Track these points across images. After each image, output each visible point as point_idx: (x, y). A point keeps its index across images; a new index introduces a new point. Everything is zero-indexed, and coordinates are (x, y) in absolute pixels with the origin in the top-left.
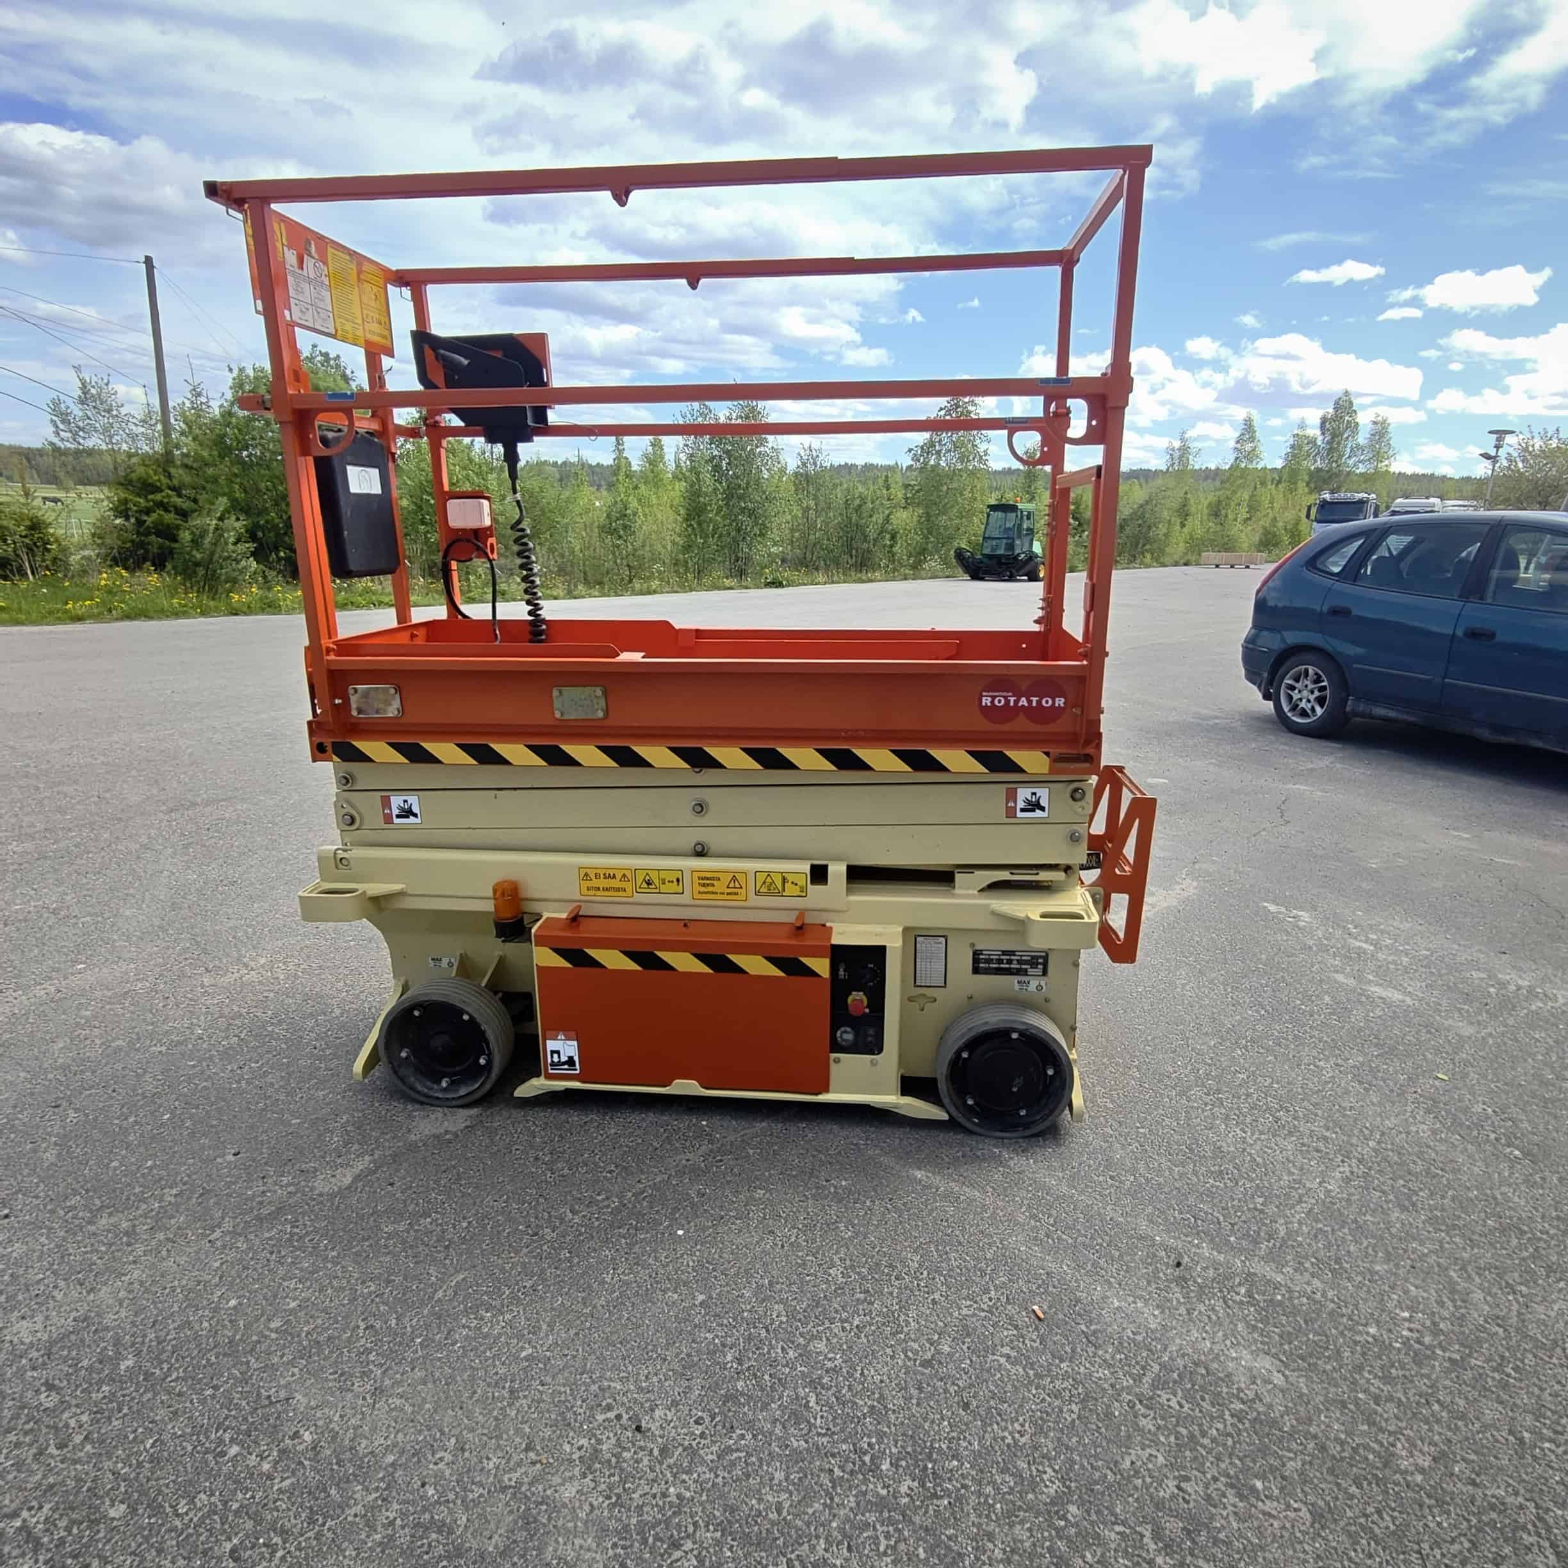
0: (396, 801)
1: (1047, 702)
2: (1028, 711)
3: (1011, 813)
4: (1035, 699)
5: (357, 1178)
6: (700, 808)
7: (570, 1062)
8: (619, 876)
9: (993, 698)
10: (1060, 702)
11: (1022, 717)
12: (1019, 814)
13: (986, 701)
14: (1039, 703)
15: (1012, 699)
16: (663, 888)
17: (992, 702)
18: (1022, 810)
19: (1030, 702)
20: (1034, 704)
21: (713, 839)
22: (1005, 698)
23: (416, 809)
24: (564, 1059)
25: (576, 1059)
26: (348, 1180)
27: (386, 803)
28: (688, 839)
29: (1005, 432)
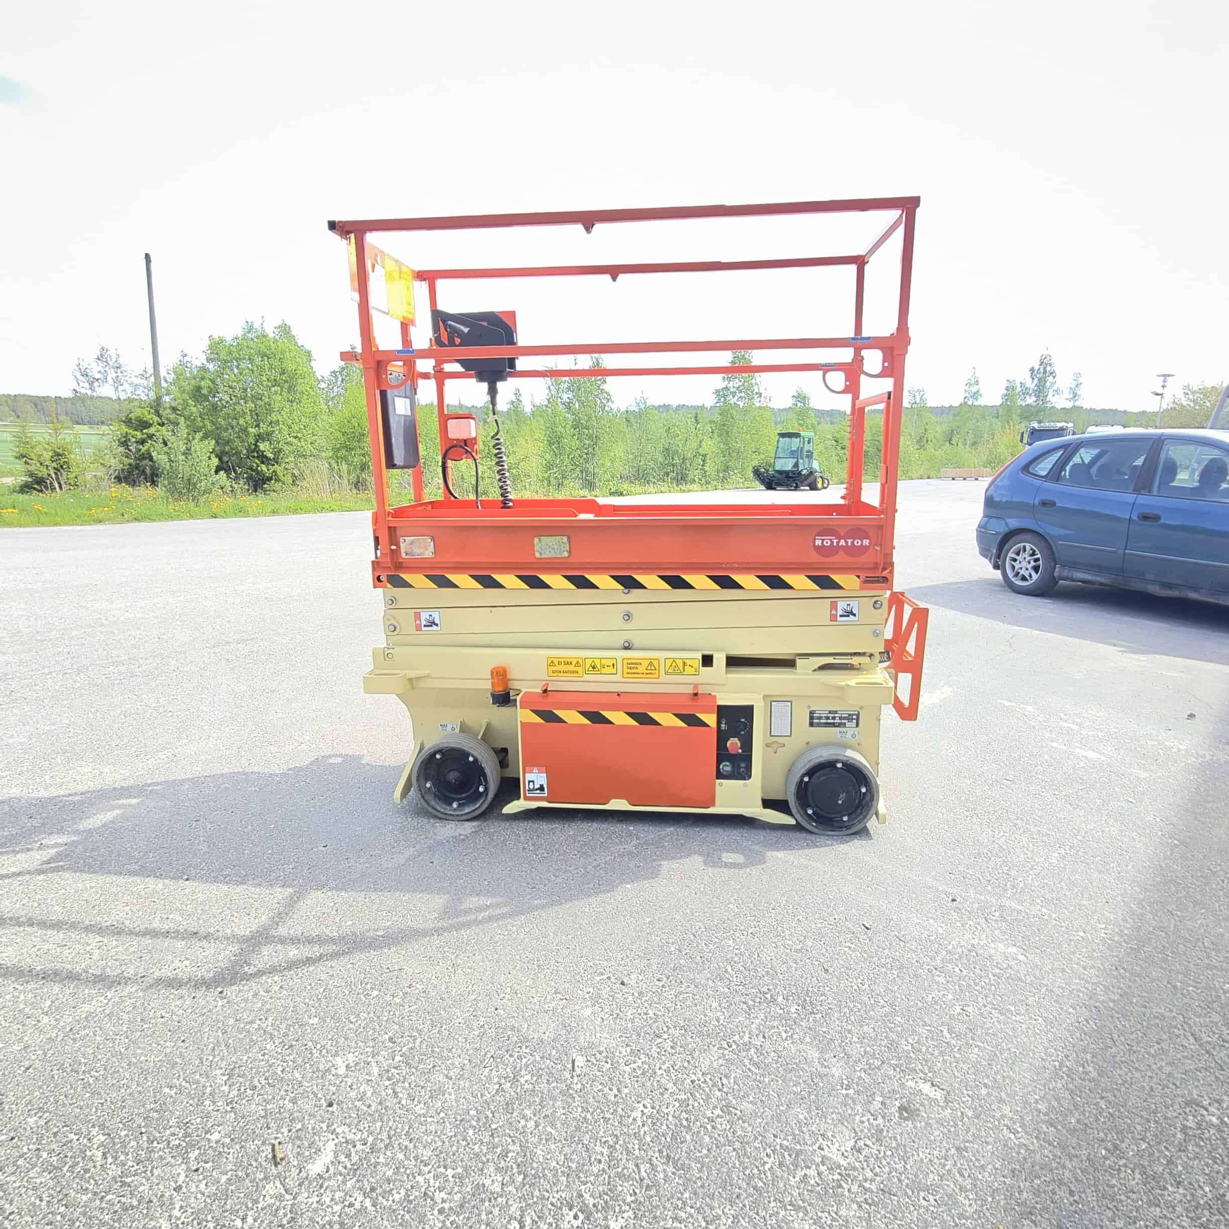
0: (425, 615)
1: (857, 543)
2: (846, 549)
3: (833, 618)
4: (850, 541)
5: (408, 859)
6: (628, 617)
7: (541, 788)
8: (574, 663)
9: (823, 540)
10: (866, 542)
11: (841, 552)
12: (839, 619)
13: (818, 543)
14: (853, 543)
15: (835, 541)
16: (603, 671)
17: (822, 543)
18: (841, 616)
19: (847, 543)
20: (850, 544)
21: (637, 638)
22: (831, 540)
23: (437, 621)
24: (537, 786)
25: (545, 786)
26: (402, 861)
27: (418, 616)
28: (619, 639)
29: (820, 373)
